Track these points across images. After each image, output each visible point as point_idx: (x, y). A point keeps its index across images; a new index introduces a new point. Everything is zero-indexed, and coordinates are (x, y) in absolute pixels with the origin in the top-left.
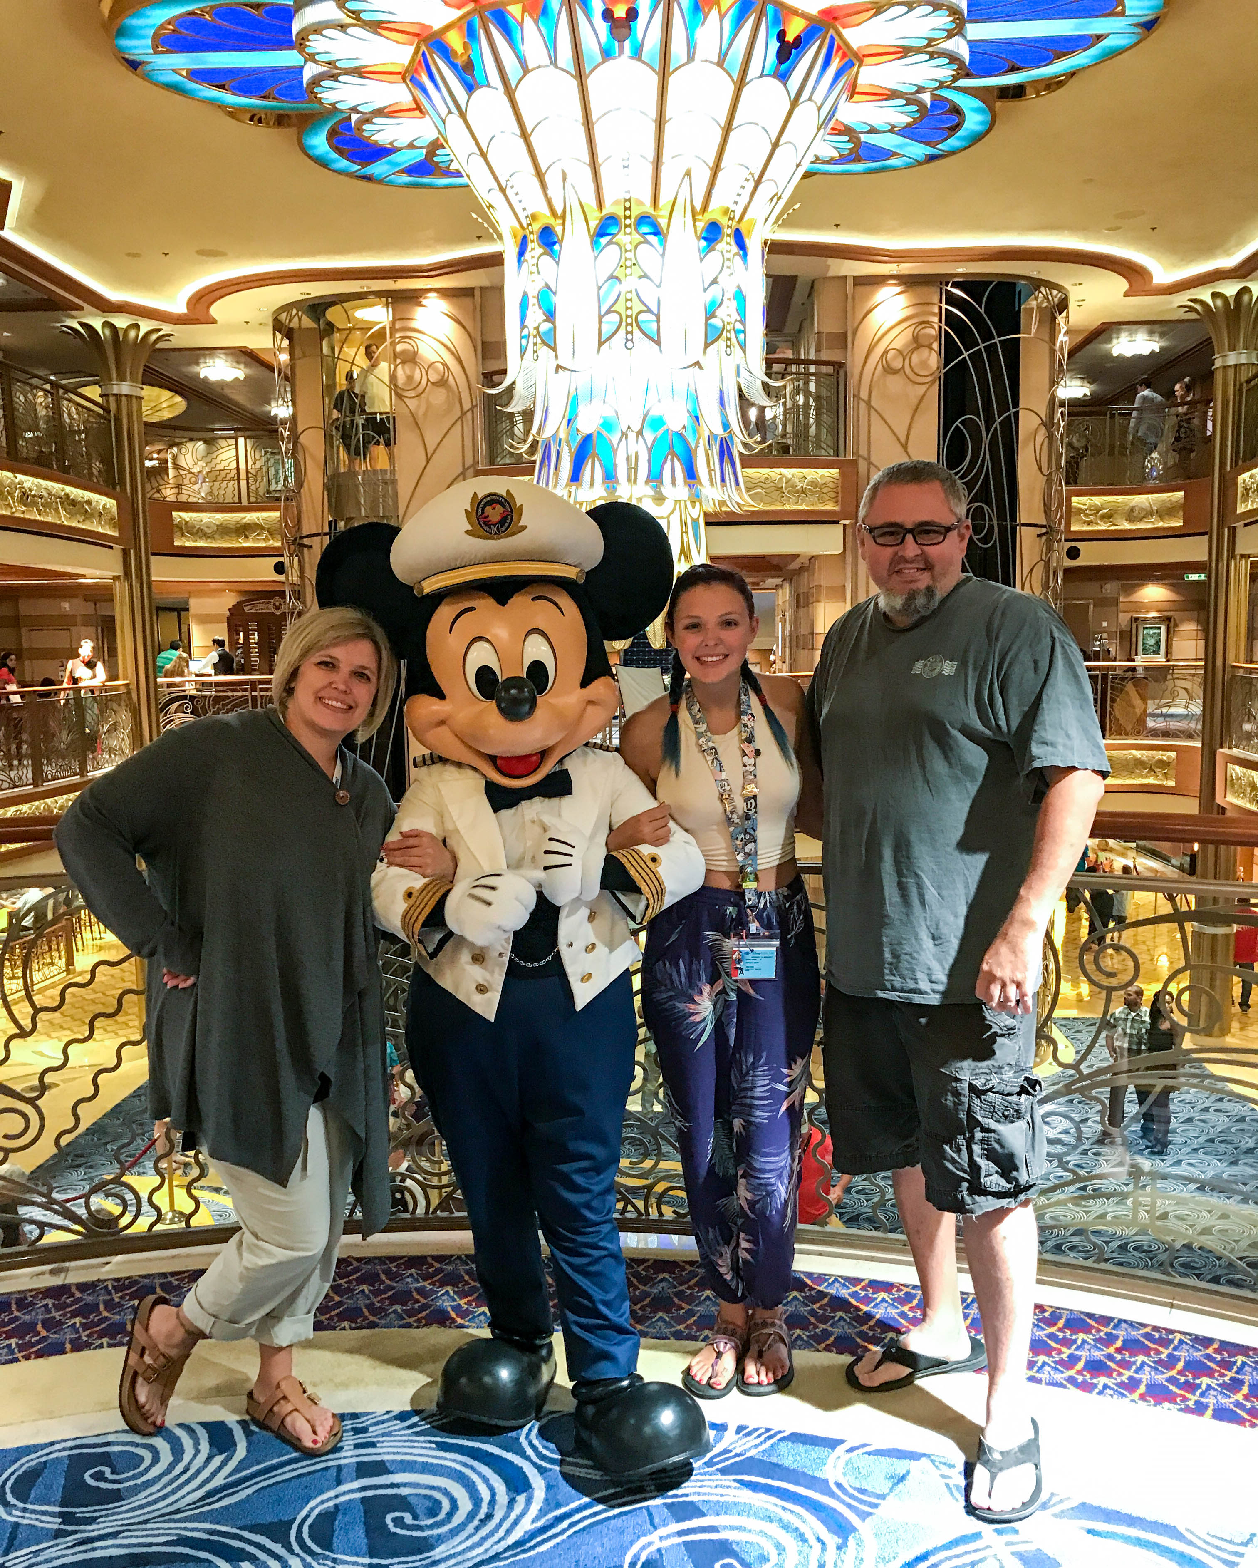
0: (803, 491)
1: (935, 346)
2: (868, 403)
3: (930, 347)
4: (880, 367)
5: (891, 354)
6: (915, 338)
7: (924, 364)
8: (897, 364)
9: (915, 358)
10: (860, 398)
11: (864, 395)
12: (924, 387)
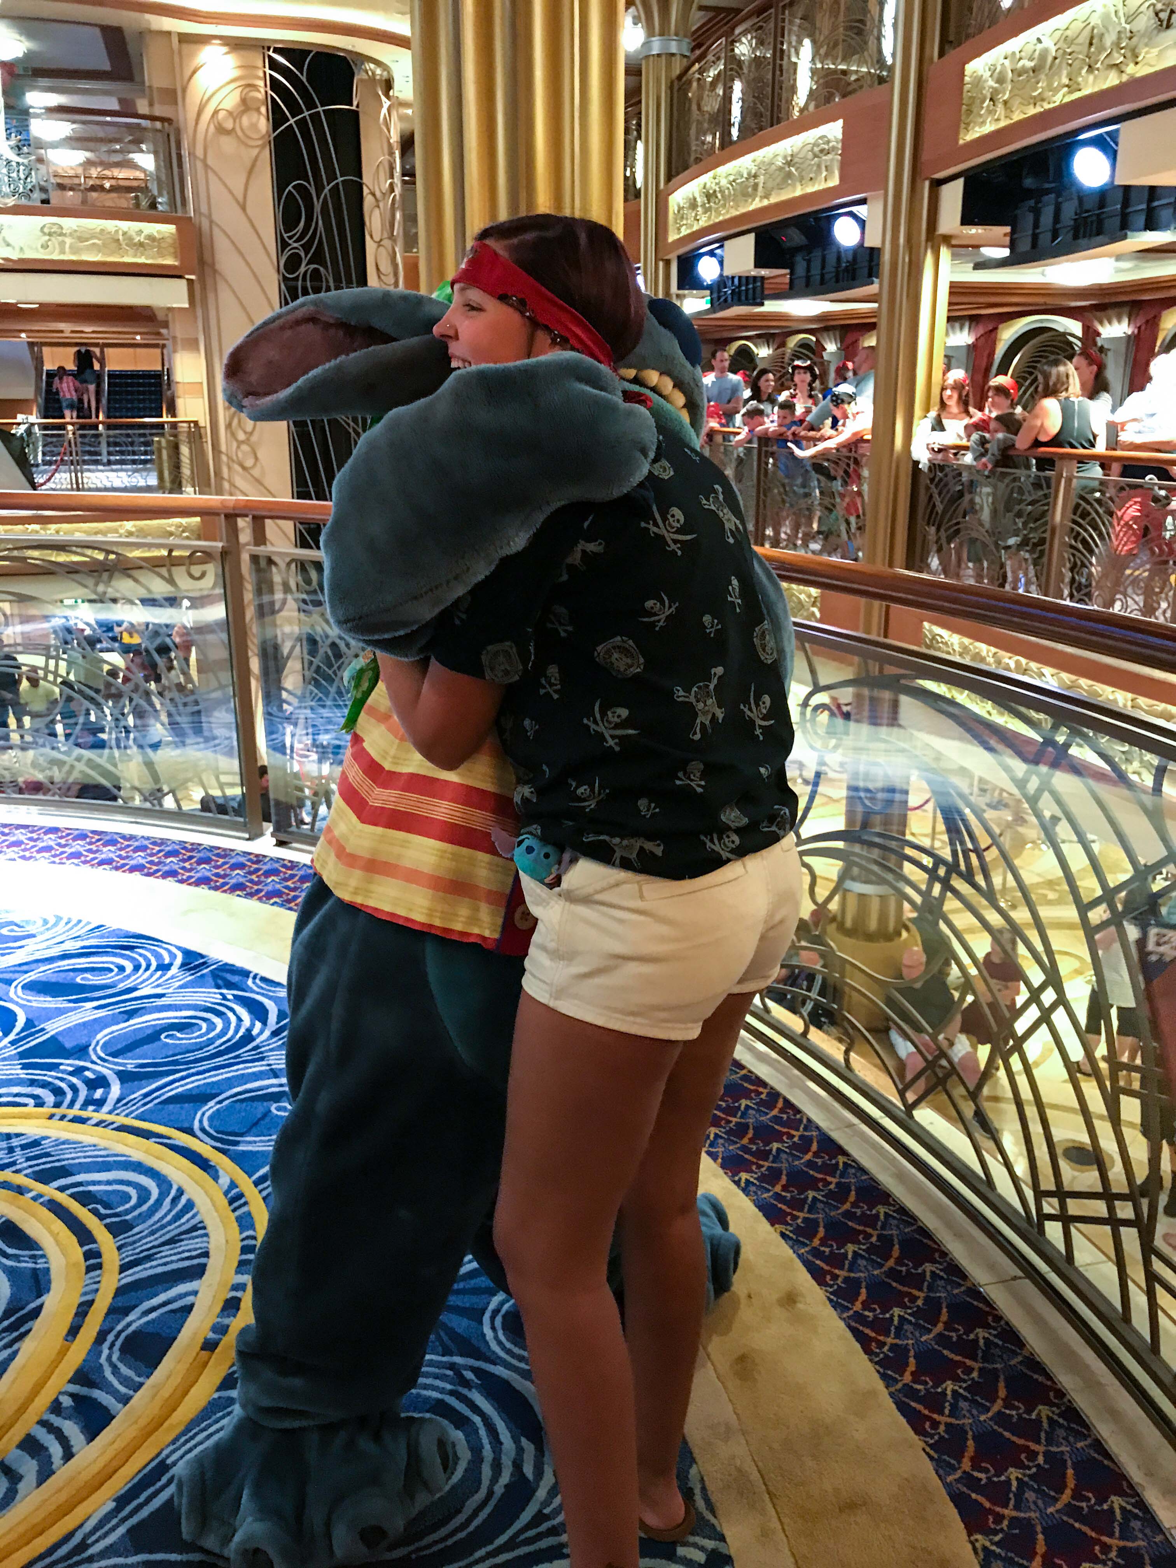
0: (141, 244)
1: (263, 110)
2: (204, 161)
3: (258, 110)
4: (212, 127)
5: (222, 114)
6: (244, 101)
7: (254, 126)
8: (229, 125)
9: (245, 121)
10: (195, 157)
11: (199, 152)
12: (256, 151)
